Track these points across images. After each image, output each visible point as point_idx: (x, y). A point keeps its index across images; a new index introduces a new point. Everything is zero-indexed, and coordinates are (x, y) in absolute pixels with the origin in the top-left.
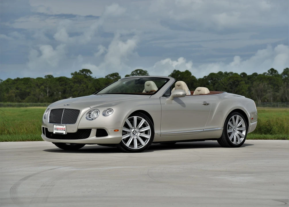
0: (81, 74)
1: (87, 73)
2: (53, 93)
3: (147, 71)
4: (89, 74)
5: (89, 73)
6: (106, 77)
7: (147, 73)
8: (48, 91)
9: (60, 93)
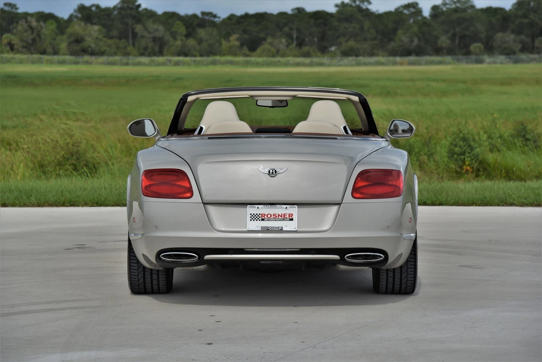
0: (351, 6)
1: (364, 4)
2: (304, 40)
4: (366, 6)
5: (366, 4)
6: (396, 9)
8: (295, 36)
9: (316, 39)
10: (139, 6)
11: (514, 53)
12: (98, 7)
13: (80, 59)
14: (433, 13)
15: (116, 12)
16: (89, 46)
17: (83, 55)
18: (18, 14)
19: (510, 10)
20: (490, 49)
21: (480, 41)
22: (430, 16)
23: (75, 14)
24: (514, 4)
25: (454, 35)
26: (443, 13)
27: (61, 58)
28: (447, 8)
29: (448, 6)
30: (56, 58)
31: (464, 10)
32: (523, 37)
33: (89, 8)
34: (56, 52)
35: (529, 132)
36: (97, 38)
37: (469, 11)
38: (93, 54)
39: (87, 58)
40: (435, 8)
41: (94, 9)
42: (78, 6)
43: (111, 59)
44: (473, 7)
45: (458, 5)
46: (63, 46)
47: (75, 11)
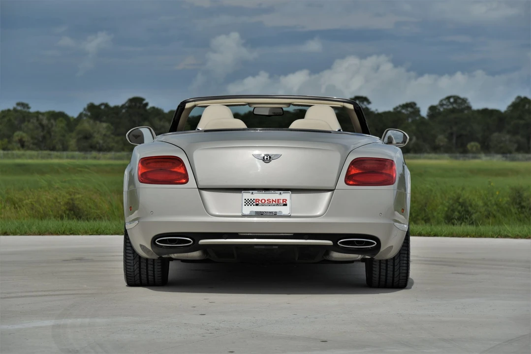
1: (363, 103)
3: (467, 99)
4: (365, 105)
5: (365, 103)
6: (395, 109)
7: (468, 101)
10: (147, 104)
11: (510, 152)
12: (106, 105)
13: (88, 155)
14: (431, 113)
15: (124, 111)
16: (98, 143)
17: (91, 151)
18: (29, 113)
19: (506, 112)
20: (487, 148)
21: (476, 140)
22: (428, 116)
23: (84, 112)
24: (509, 107)
25: (451, 134)
26: (440, 113)
27: (70, 153)
28: (444, 109)
29: (445, 107)
30: (65, 153)
31: (462, 111)
32: (519, 137)
33: (99, 107)
34: (65, 148)
35: (524, 199)
36: (105, 135)
37: (466, 112)
38: (100, 150)
39: (94, 153)
40: (432, 108)
41: (103, 107)
42: (88, 105)
43: (118, 154)
44: (469, 108)
45: (455, 106)
46: (73, 142)
47: (85, 110)
